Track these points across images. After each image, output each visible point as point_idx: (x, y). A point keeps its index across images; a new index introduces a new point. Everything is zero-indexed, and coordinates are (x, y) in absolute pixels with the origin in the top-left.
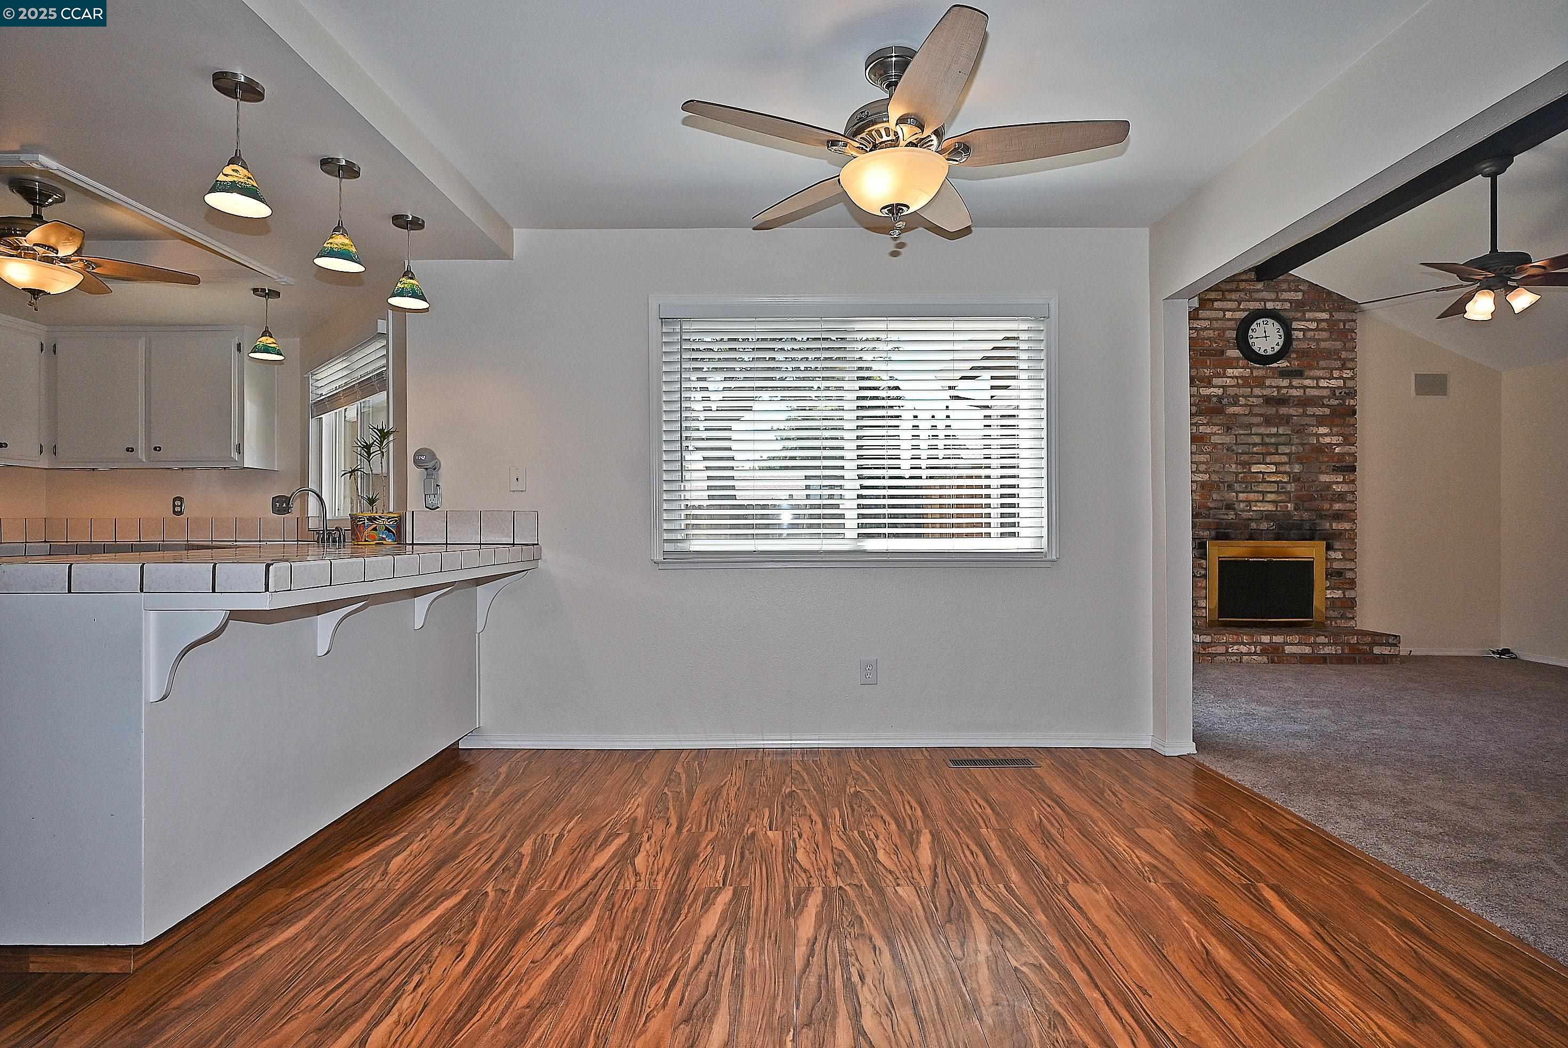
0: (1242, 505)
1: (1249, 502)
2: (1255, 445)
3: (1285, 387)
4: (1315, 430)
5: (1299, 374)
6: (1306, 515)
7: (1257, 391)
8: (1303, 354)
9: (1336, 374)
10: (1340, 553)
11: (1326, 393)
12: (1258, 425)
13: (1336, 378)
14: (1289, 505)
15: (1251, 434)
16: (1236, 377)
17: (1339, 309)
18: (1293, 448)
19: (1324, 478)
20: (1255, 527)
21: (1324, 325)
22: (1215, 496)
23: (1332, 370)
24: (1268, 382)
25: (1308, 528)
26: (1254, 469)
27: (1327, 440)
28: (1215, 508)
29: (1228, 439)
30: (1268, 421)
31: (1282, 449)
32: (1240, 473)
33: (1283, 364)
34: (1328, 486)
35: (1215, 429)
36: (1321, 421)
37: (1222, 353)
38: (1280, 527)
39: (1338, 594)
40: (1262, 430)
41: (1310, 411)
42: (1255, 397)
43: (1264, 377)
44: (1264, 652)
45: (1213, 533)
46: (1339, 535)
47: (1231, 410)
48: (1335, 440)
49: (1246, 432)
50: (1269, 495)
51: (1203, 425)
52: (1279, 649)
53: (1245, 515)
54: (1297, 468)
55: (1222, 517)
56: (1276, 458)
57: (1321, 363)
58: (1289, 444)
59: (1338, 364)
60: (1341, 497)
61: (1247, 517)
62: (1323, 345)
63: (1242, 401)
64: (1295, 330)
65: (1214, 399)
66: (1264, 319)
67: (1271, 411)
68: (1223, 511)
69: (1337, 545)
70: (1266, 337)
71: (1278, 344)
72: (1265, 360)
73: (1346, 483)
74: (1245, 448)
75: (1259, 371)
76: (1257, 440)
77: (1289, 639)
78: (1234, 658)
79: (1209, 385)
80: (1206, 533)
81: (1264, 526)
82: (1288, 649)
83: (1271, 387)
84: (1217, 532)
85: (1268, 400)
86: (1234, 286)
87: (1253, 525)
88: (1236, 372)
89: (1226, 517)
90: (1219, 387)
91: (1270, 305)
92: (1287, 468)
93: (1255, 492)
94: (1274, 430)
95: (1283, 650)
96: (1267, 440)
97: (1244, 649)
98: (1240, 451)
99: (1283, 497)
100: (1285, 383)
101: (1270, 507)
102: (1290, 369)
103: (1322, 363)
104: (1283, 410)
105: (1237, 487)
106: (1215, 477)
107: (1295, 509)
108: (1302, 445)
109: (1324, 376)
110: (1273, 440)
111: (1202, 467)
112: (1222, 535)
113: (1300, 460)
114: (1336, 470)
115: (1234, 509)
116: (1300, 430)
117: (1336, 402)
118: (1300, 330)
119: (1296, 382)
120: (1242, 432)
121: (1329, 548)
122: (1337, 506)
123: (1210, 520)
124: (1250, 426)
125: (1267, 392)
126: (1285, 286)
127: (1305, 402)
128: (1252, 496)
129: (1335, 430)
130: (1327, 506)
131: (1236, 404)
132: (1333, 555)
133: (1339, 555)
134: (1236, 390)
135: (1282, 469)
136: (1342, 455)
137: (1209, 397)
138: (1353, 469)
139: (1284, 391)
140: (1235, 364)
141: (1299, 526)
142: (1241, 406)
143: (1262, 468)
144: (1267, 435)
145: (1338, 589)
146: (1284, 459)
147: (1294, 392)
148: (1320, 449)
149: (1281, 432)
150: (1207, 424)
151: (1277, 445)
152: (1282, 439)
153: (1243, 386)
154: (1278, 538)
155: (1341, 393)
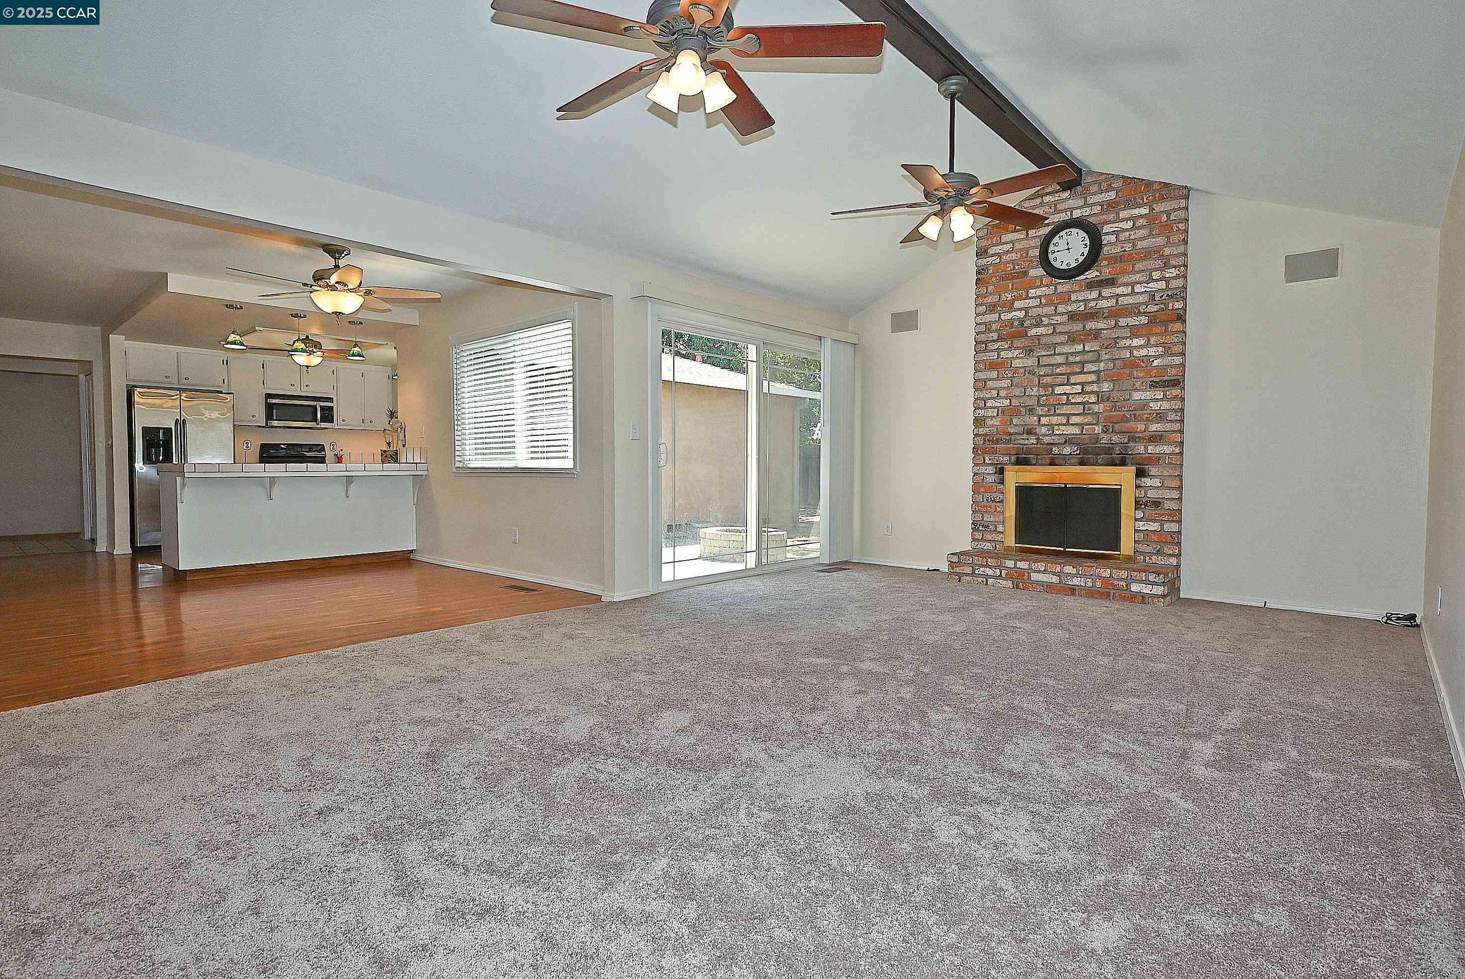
0: (1044, 430)
1: (1051, 426)
2: (1059, 365)
3: (1093, 300)
4: (1128, 342)
5: (1110, 282)
6: (1115, 438)
7: (1061, 309)
8: (1115, 259)
9: (1156, 275)
10: (1158, 480)
11: (1142, 299)
12: (1062, 344)
13: (1157, 280)
14: (1097, 428)
15: (1055, 354)
16: (1040, 297)
17: (1162, 198)
18: (1102, 365)
19: (1137, 396)
20: (1057, 452)
21: (1142, 221)
22: (1015, 421)
23: (1151, 271)
24: (1073, 297)
25: (1118, 452)
26: (1058, 390)
27: (1144, 352)
28: (1016, 434)
29: (1031, 362)
30: (1072, 339)
31: (1089, 367)
32: (1043, 396)
33: (1091, 274)
34: (1144, 405)
35: (1016, 352)
36: (1135, 331)
37: (1025, 274)
38: (1085, 451)
39: (1154, 526)
40: (1066, 349)
41: (1122, 322)
42: (1060, 314)
43: (1069, 293)
44: (1009, 577)
45: (1013, 458)
46: (1156, 459)
47: (1033, 332)
48: (1152, 351)
49: (1049, 353)
50: (1074, 417)
51: (1003, 350)
52: (1024, 575)
53: (1046, 440)
54: (1106, 387)
55: (1022, 442)
56: (1082, 378)
57: (1137, 266)
58: (1098, 360)
59: (1159, 263)
60: (1160, 416)
61: (1046, 442)
62: (1140, 245)
63: (1046, 320)
64: (1107, 234)
65: (1016, 323)
66: (1067, 230)
67: (1077, 327)
68: (1025, 436)
69: (1153, 471)
70: (1069, 249)
71: (1083, 254)
72: (1069, 274)
73: (1169, 400)
74: (1048, 370)
75: (1064, 286)
76: (1060, 359)
77: (1034, 566)
78: (980, 580)
79: (1011, 307)
80: (1006, 459)
81: (1067, 450)
82: (1035, 577)
83: (1078, 301)
84: (1017, 458)
85: (1073, 317)
86: (1038, 200)
87: (1055, 450)
88: (1039, 292)
89: (1026, 442)
90: (1020, 310)
91: (1077, 214)
92: (1095, 388)
93: (1059, 415)
94: (1080, 348)
95: (1029, 576)
96: (1071, 359)
97: (989, 572)
98: (1042, 373)
99: (1089, 419)
100: (1094, 294)
101: (1076, 430)
102: (1101, 278)
103: (1139, 266)
104: (1091, 325)
105: (1039, 410)
106: (1015, 402)
107: (1103, 432)
108: (1113, 360)
109: (1141, 279)
110: (1078, 359)
111: (1003, 393)
112: (1022, 461)
113: (1110, 378)
114: (1154, 385)
115: (1035, 433)
116: (1113, 344)
117: (1156, 308)
118: (1112, 233)
119: (1106, 292)
120: (1044, 353)
121: (1140, 474)
122: (1154, 427)
123: (1012, 445)
124: (1054, 345)
125: (1072, 308)
126: (1094, 188)
127: (1116, 313)
128: (1054, 420)
129: (1153, 340)
130: (1141, 427)
131: (1038, 325)
132: (1147, 481)
133: (1156, 482)
134: (1039, 311)
135: (1088, 388)
136: (1164, 368)
137: (1011, 322)
138: (1177, 383)
139: (1093, 304)
140: (1038, 283)
141: (1108, 450)
142: (1045, 326)
143: (1067, 389)
144: (1072, 354)
145: (1154, 521)
146: (1093, 377)
147: (1103, 304)
148: (1133, 364)
149: (1087, 349)
150: (1010, 348)
151: (1083, 363)
152: (1087, 357)
153: (1047, 305)
154: (1082, 463)
155: (1161, 297)
